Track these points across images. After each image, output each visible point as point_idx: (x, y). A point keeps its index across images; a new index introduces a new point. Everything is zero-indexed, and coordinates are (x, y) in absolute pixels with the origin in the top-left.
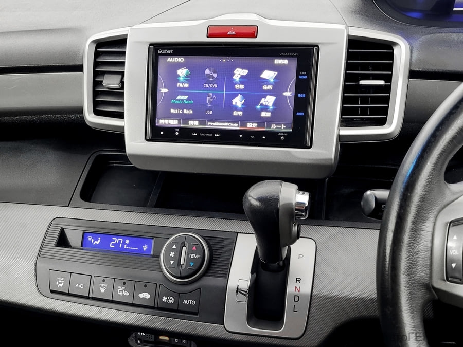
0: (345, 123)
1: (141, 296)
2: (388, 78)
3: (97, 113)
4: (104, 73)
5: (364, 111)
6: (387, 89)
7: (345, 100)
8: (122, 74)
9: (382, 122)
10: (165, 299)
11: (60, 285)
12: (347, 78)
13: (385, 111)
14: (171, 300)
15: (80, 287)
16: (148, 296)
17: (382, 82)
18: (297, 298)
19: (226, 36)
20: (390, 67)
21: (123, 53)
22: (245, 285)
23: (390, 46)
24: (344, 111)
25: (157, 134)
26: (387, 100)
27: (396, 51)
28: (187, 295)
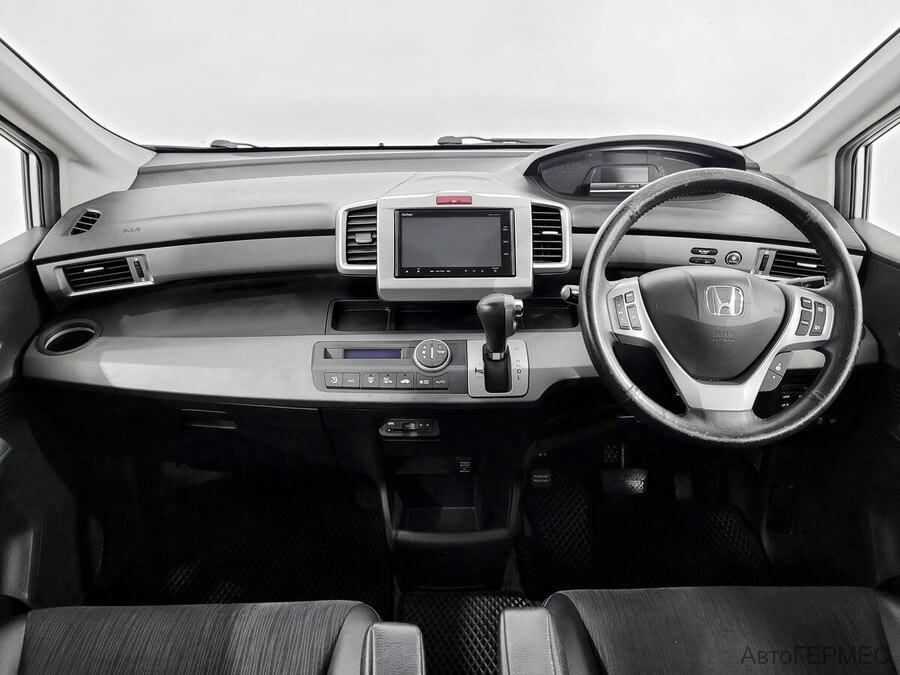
0: (536, 260)
1: (402, 382)
2: (560, 231)
3: (349, 262)
4: (354, 233)
5: (546, 252)
6: (560, 238)
7: (535, 245)
8: (375, 232)
9: (559, 260)
10: (421, 382)
11: (335, 381)
12: (534, 230)
13: (560, 253)
14: (427, 382)
15: (351, 382)
16: (408, 381)
17: (556, 233)
18: (519, 371)
19: (451, 203)
20: (559, 224)
21: (375, 218)
22: (481, 367)
23: (557, 210)
24: (535, 252)
25: (402, 272)
26: (560, 245)
27: (562, 214)
28: (440, 377)
